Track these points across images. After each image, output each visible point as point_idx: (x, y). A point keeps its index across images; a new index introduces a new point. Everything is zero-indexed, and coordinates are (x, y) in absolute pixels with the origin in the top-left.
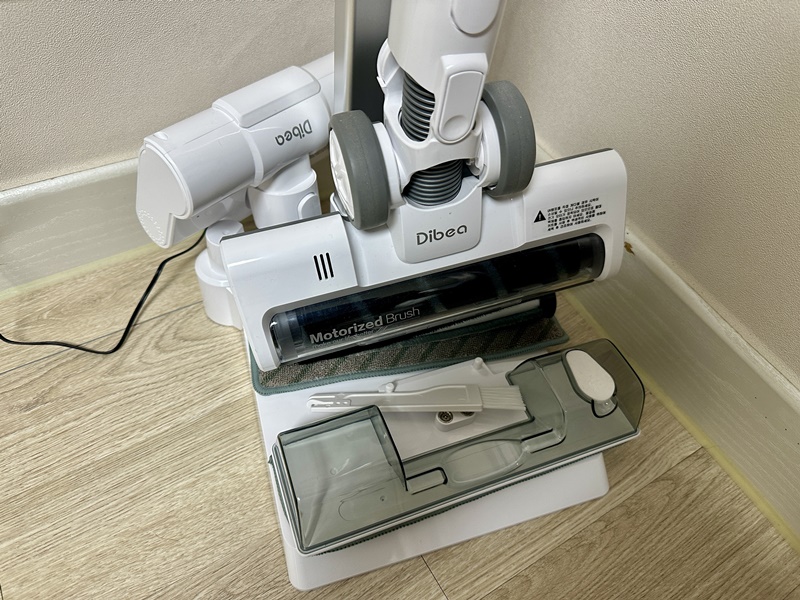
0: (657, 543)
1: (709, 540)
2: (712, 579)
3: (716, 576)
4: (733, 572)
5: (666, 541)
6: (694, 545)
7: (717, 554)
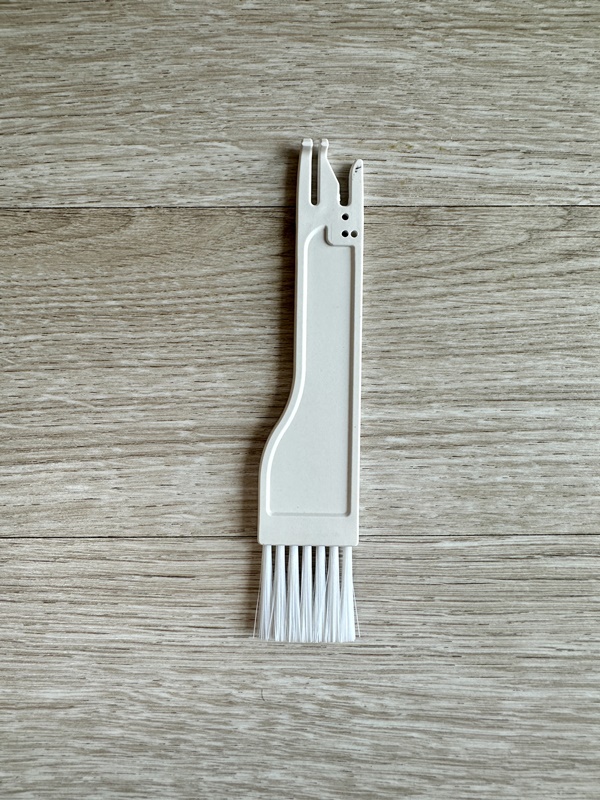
0: (425, 297)
1: (537, 352)
2: (477, 411)
3: (490, 411)
4: (531, 425)
5: (448, 304)
6: (496, 342)
7: (527, 382)
